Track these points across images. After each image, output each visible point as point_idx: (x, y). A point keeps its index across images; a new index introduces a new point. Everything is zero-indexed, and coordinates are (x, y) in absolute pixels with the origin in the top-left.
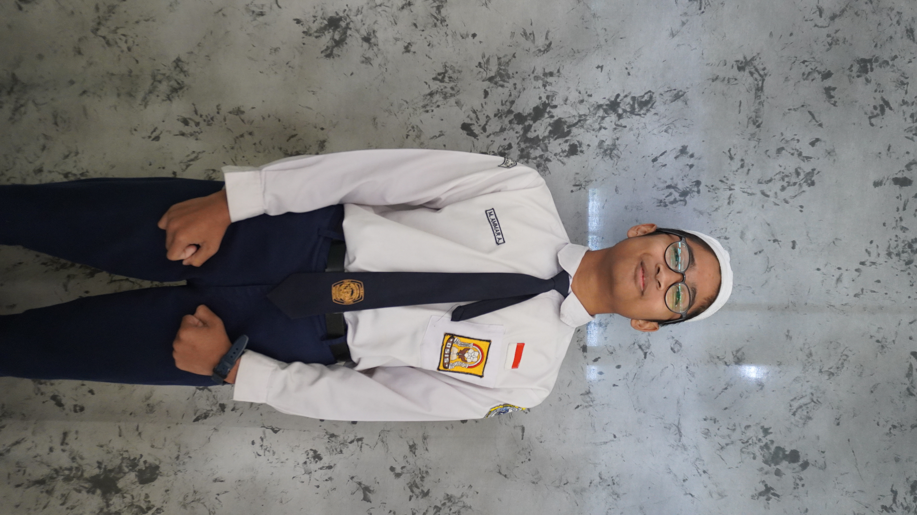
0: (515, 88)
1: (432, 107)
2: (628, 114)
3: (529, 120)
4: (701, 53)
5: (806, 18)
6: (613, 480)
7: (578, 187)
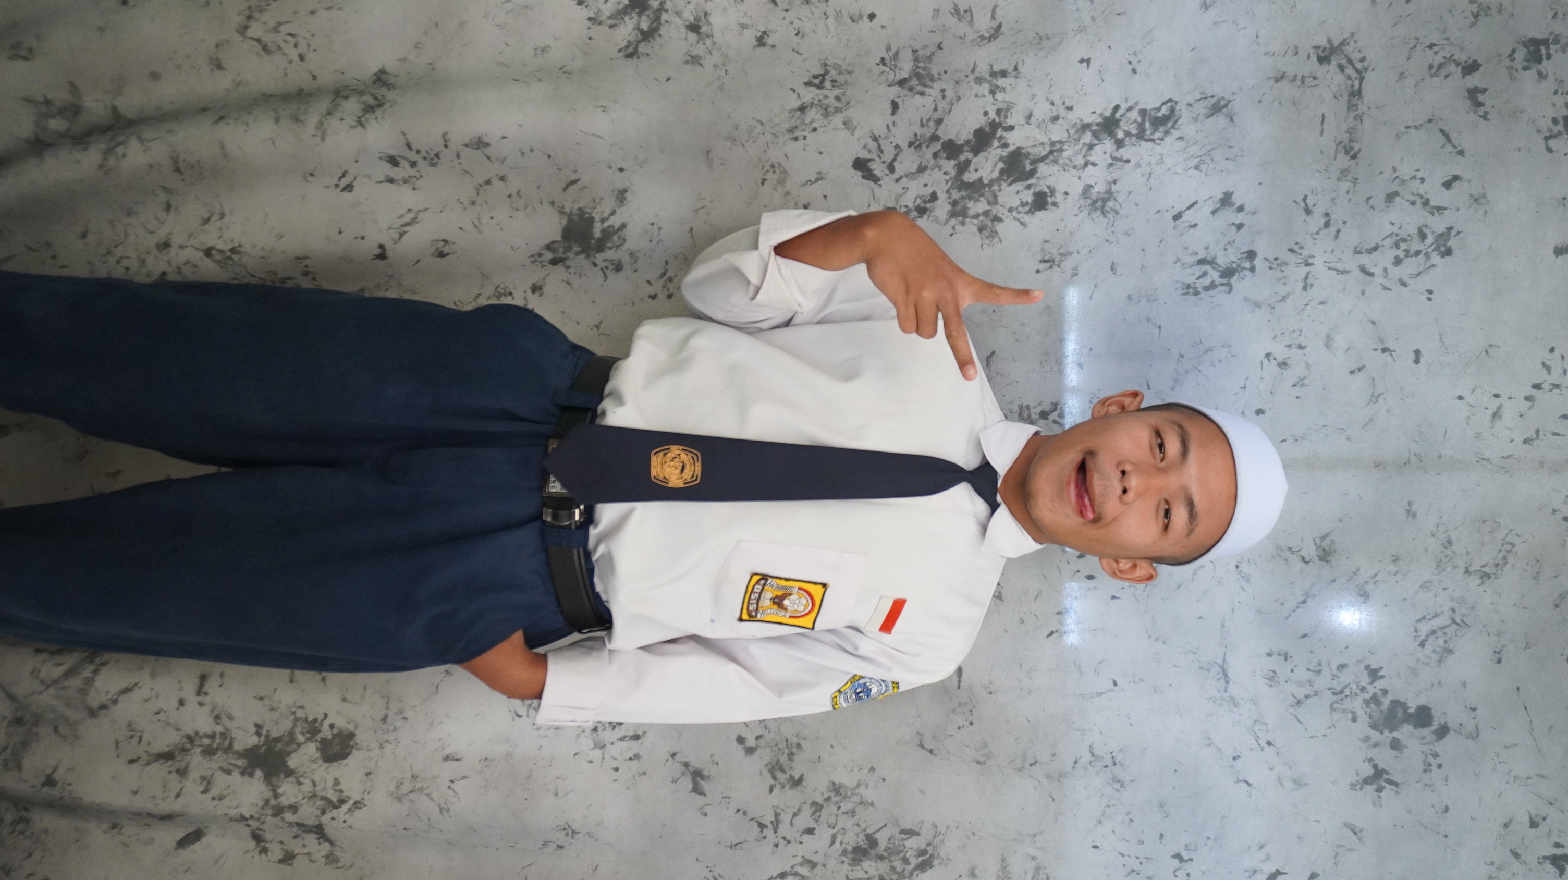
0: (944, 97)
1: (803, 130)
2: (1134, 138)
3: (967, 151)
4: (1255, 34)
6: (1113, 757)
7: (1048, 265)
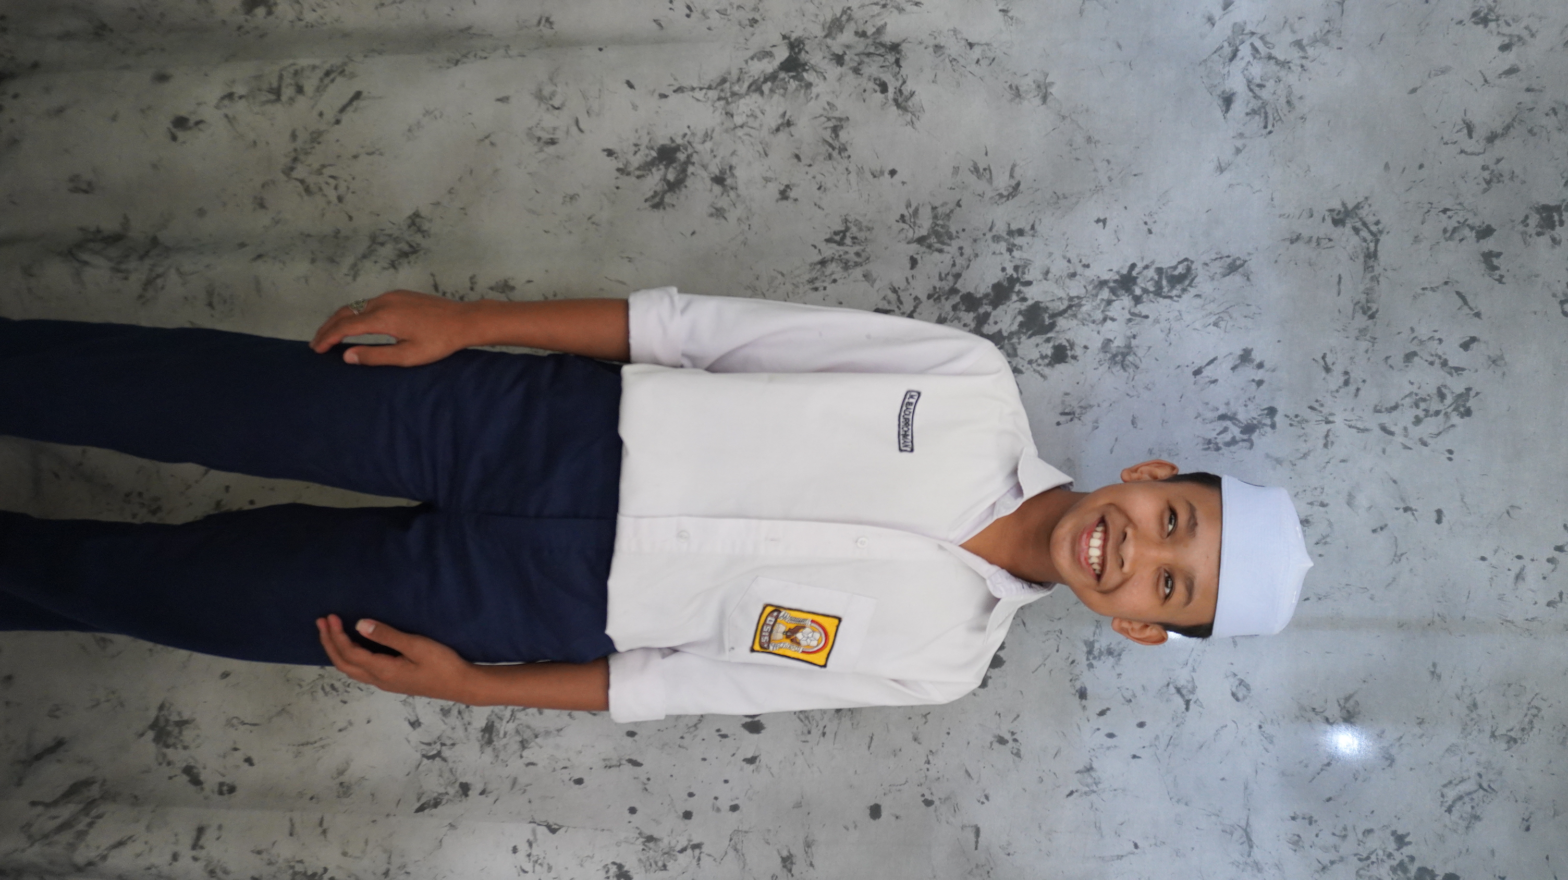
0: (962, 254)
1: (823, 282)
2: (1151, 295)
3: (986, 304)
4: (1270, 196)
5: (1445, 140)
7: (1069, 417)
